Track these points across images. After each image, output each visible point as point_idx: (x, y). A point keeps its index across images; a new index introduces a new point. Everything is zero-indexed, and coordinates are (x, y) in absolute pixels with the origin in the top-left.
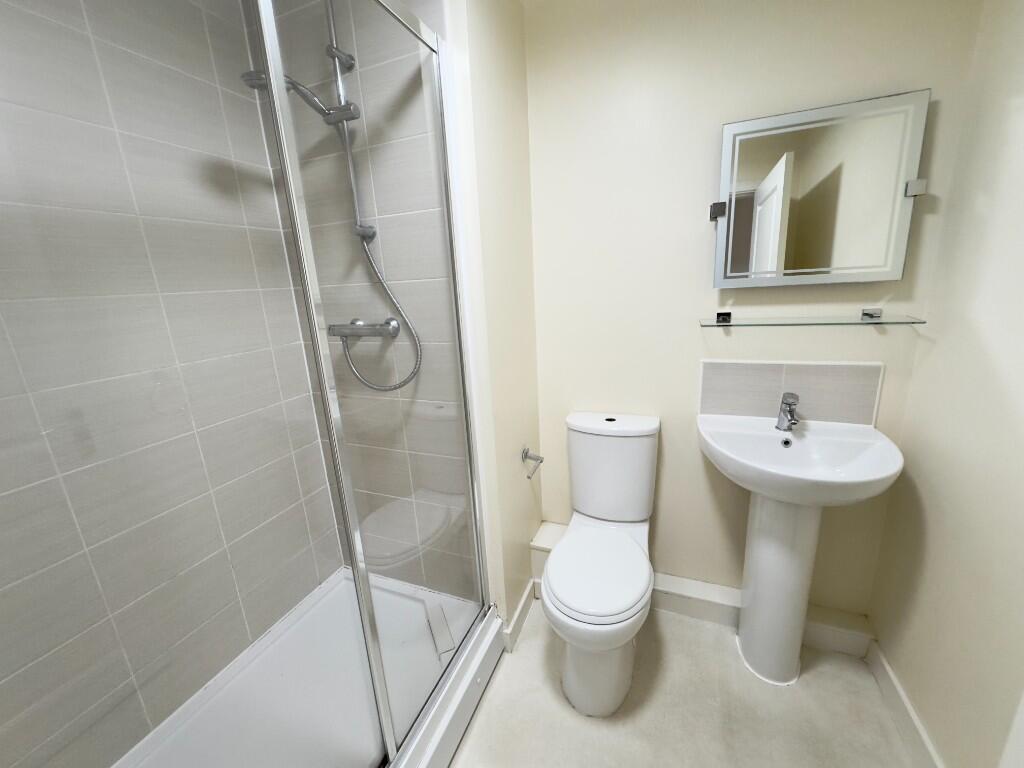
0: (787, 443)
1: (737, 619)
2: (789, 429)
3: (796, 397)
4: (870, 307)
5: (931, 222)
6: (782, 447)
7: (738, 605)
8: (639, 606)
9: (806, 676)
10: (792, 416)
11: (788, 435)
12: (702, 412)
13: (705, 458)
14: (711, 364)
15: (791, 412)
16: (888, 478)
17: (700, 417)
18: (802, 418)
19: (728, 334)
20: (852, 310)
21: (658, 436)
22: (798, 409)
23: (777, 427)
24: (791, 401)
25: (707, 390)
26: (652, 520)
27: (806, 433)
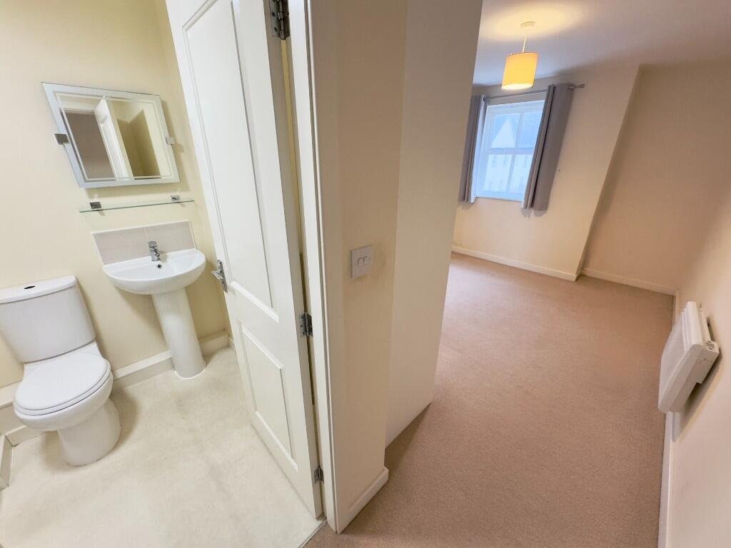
0: (159, 266)
1: (172, 364)
2: (159, 259)
3: (155, 243)
4: (175, 194)
5: (183, 156)
6: (158, 269)
7: (169, 357)
8: (106, 376)
9: (209, 365)
10: (156, 252)
11: (159, 263)
12: (105, 264)
13: (117, 288)
14: (97, 234)
15: (156, 251)
16: (202, 265)
17: (104, 266)
18: (163, 252)
19: (103, 215)
20: (167, 197)
21: (78, 286)
22: (159, 249)
23: (153, 260)
24: (152, 245)
25: (102, 250)
26: (98, 339)
27: (168, 260)
